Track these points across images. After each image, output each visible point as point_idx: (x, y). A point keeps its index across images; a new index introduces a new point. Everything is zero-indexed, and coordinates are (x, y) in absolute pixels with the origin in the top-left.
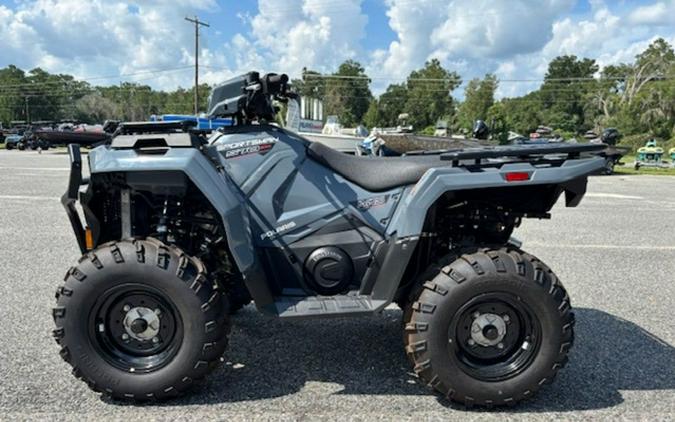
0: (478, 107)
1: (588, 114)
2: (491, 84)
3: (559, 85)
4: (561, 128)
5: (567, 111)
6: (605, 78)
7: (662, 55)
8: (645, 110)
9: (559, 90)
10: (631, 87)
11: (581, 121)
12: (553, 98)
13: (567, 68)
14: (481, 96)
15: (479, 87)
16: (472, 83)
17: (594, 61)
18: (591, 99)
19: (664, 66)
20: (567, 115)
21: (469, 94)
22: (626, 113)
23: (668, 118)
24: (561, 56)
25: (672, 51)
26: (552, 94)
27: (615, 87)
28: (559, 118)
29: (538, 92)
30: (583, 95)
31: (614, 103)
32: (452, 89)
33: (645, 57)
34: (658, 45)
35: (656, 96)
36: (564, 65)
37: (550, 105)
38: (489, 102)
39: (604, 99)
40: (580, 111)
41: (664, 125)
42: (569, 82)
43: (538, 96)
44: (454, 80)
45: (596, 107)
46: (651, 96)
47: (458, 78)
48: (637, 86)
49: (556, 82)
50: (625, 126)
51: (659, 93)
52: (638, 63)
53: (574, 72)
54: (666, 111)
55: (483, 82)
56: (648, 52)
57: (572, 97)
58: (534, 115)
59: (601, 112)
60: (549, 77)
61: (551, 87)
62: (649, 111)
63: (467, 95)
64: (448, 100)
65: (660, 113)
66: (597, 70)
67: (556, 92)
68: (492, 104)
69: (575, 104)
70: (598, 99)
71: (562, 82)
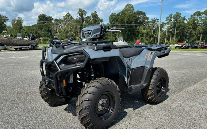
0: (17, 28)
1: (53, 32)
2: (20, 21)
3: (43, 23)
4: (46, 36)
5: (47, 31)
6: (56, 22)
7: (70, 17)
8: (69, 32)
9: (43, 25)
10: (63, 25)
11: (51, 34)
12: (42, 27)
13: (44, 18)
14: (18, 25)
15: (16, 22)
16: (13, 20)
17: (51, 17)
18: (53, 28)
19: (71, 20)
20: (47, 33)
21: (13, 24)
22: (63, 33)
23: (75, 34)
24: (42, 14)
25: (72, 16)
26: (41, 26)
27: (59, 25)
28: (45, 33)
29: (36, 25)
30: (51, 27)
31: (60, 30)
32: (5, 22)
33: (65, 17)
34: (68, 14)
35: (71, 28)
36: (43, 17)
37: (41, 29)
38: (21, 27)
39: (57, 28)
40: (50, 31)
41: (74, 36)
42: (46, 23)
43: (36, 26)
44: (5, 18)
45: (55, 31)
46: (70, 28)
47: (7, 18)
48: (65, 25)
49: (42, 22)
50: (64, 36)
51: (72, 27)
52: (64, 19)
53: (47, 20)
54: (74, 32)
55: (17, 20)
56: (66, 16)
57: (47, 27)
58: (37, 32)
59: (57, 32)
60: (39, 20)
61: (41, 24)
62: (70, 32)
63: (12, 24)
64: (4, 25)
65: (73, 33)
66: (53, 20)
67: (42, 25)
68: (22, 28)
69: (49, 29)
70: (55, 28)
71: (43, 22)
